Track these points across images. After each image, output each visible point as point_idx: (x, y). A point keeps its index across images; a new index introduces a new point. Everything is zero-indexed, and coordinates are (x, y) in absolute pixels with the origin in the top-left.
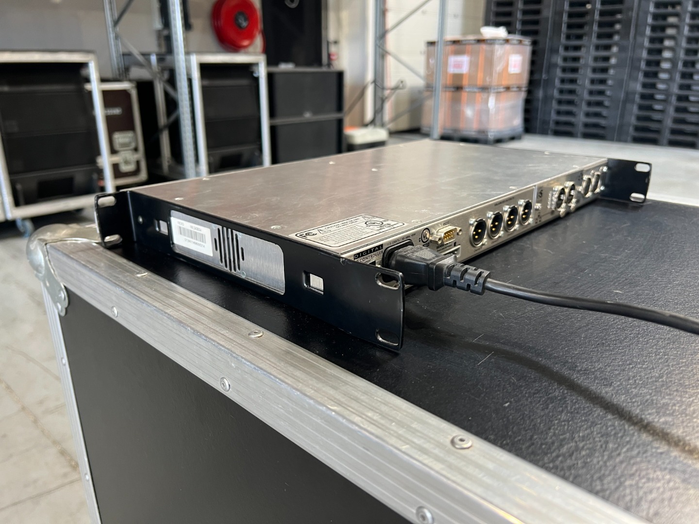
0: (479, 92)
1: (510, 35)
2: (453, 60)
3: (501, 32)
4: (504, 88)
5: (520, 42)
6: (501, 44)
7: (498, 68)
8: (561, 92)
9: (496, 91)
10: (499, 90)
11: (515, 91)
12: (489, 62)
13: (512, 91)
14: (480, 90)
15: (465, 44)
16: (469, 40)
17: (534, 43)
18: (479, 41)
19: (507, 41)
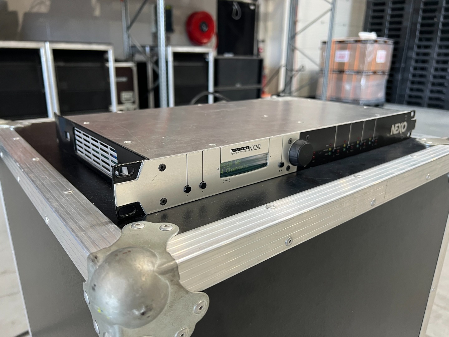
0: (355, 75)
1: (379, 38)
2: (339, 53)
3: (373, 36)
4: (372, 72)
5: (385, 42)
6: (372, 44)
7: (369, 59)
8: (414, 76)
9: (366, 74)
10: (369, 74)
11: (380, 75)
12: (363, 55)
13: (378, 75)
14: (356, 73)
15: (347, 44)
16: (350, 41)
17: (396, 43)
18: (357, 41)
19: (376, 41)
